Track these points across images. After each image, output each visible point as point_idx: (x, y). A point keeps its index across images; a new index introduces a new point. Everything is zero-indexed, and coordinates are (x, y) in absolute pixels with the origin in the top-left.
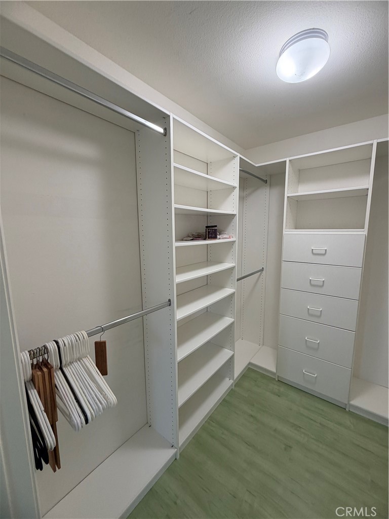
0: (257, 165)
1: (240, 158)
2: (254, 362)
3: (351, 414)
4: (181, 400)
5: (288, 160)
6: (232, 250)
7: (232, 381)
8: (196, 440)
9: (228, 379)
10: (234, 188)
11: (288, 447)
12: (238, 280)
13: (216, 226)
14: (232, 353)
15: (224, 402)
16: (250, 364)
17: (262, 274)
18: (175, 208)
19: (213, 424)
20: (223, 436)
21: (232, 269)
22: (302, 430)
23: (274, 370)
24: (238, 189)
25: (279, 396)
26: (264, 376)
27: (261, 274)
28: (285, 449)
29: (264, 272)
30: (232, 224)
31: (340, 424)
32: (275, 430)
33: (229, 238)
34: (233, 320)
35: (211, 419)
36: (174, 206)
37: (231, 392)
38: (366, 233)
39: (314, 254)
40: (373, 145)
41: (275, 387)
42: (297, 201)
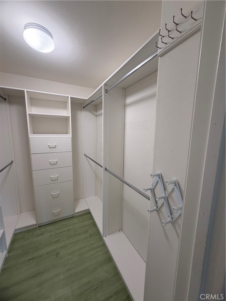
2: (17, 227)
3: (76, 216)
5: (25, 90)
7: (5, 252)
16: (15, 231)
17: (12, 166)
23: (34, 223)
29: (13, 164)
31: (74, 224)
38: (71, 136)
39: (50, 148)
40: (69, 97)
41: (38, 231)
42: (32, 116)
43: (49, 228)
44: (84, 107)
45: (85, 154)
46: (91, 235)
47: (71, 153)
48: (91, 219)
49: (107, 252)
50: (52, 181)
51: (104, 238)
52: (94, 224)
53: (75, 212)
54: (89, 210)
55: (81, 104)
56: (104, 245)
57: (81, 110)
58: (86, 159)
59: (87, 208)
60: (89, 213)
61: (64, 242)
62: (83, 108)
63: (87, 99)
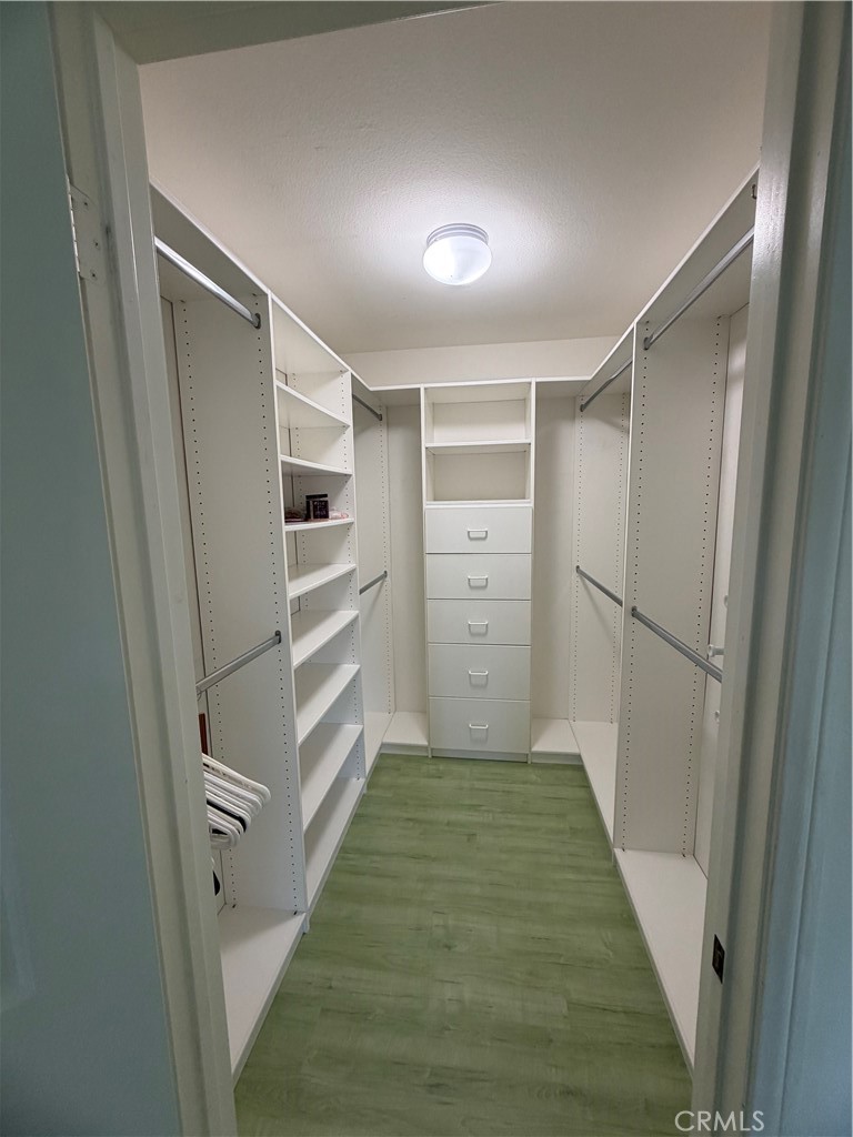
0: (371, 389)
1: (352, 375)
2: (387, 740)
3: (535, 765)
4: (307, 816)
5: (422, 387)
6: (349, 539)
7: (362, 781)
8: (330, 889)
9: (354, 780)
10: (345, 427)
11: (471, 836)
12: (362, 591)
13: (326, 496)
14: (360, 727)
15: (358, 818)
16: (383, 745)
17: (385, 583)
18: (282, 462)
19: (351, 856)
20: (374, 865)
21: (351, 573)
22: (483, 808)
23: (424, 742)
24: (350, 431)
25: (440, 777)
26: (408, 758)
27: (382, 584)
28: (469, 840)
29: (388, 578)
30: (345, 492)
31: (525, 783)
32: (448, 824)
33: (342, 517)
34: (358, 666)
35: (343, 850)
36: (282, 457)
37: (364, 800)
38: (532, 505)
39: (471, 539)
40: (530, 383)
41: (431, 767)
42: (435, 454)
43: (456, 768)
44: (582, 408)
45: (578, 567)
46: (574, 832)
47: (529, 558)
48: (584, 787)
49: (624, 897)
50: (472, 635)
51: (618, 852)
52: (592, 805)
53: (535, 749)
54: (579, 757)
55: (575, 398)
56: (615, 872)
57: (573, 418)
58: (580, 584)
59: (574, 750)
60: (581, 768)
61: (491, 815)
62: (578, 410)
63: (589, 378)
